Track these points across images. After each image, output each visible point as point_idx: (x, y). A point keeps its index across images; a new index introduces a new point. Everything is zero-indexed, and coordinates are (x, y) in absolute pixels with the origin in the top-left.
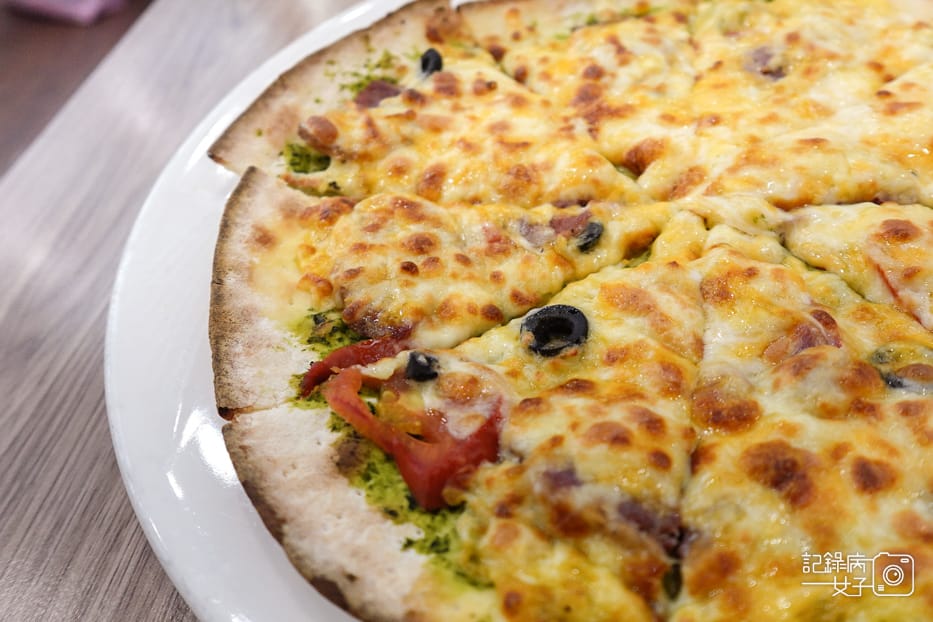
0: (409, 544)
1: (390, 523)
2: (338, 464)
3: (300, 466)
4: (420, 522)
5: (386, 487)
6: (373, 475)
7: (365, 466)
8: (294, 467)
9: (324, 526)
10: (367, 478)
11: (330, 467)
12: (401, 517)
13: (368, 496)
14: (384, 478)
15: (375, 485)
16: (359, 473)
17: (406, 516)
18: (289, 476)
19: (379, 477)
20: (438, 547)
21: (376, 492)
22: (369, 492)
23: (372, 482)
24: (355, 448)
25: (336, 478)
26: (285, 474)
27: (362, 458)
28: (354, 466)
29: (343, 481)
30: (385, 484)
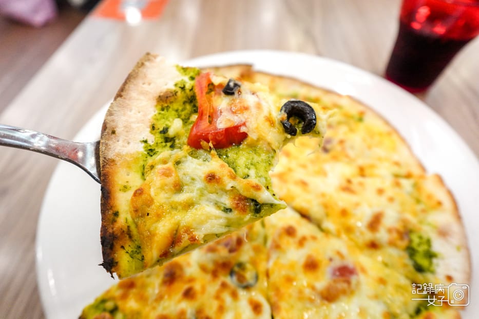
0: (146, 142)
1: (149, 129)
2: (160, 96)
3: (152, 86)
4: (157, 139)
5: (164, 118)
6: (165, 110)
7: (166, 105)
8: (149, 84)
9: (131, 110)
10: (163, 109)
11: (157, 95)
12: (154, 132)
13: (155, 115)
14: (167, 115)
15: (163, 114)
16: (162, 106)
17: (156, 133)
18: (144, 86)
19: (166, 113)
20: (151, 152)
21: (159, 117)
22: (157, 115)
23: (163, 112)
24: (170, 97)
25: (154, 100)
26: (144, 84)
27: (168, 102)
28: (163, 102)
29: (155, 103)
30: (165, 117)
